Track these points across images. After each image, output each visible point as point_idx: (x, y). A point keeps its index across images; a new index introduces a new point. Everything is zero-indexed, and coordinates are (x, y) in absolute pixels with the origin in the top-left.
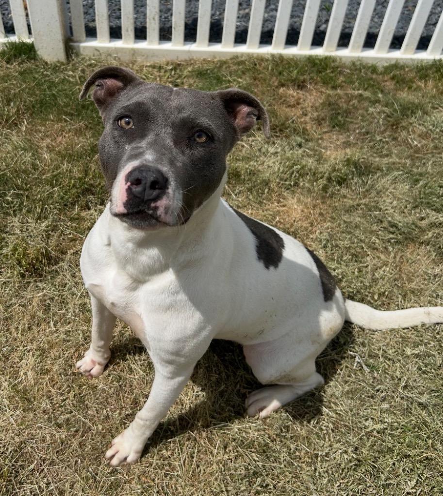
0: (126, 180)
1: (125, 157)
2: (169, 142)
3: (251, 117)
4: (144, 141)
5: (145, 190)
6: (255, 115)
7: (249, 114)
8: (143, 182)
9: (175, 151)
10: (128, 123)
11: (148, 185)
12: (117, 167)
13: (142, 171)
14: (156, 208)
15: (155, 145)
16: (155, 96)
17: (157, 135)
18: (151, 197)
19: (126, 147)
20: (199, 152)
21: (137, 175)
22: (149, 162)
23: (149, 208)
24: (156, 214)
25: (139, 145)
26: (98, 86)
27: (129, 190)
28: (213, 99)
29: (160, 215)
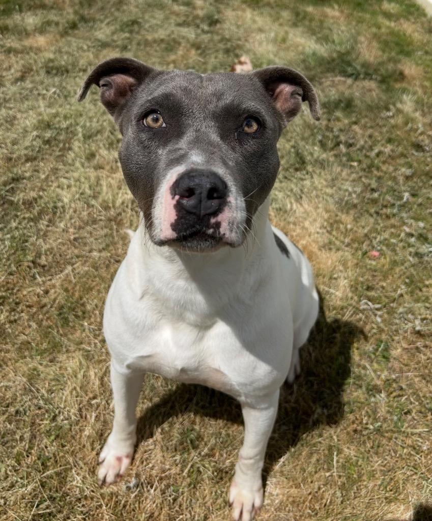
0: (172, 194)
1: (162, 165)
2: (215, 137)
3: (295, 98)
4: (182, 141)
5: (200, 201)
6: (299, 95)
7: (292, 94)
8: (197, 192)
9: (224, 147)
10: (156, 120)
11: (204, 194)
12: (152, 180)
13: (193, 176)
14: (218, 225)
15: (199, 142)
16: (185, 84)
17: (197, 131)
18: (209, 211)
19: (160, 152)
20: (251, 145)
21: (186, 184)
22: (198, 164)
23: (208, 227)
24: (219, 233)
25: (177, 146)
26: (103, 85)
27: (179, 207)
28: (251, 80)
29: (224, 234)
